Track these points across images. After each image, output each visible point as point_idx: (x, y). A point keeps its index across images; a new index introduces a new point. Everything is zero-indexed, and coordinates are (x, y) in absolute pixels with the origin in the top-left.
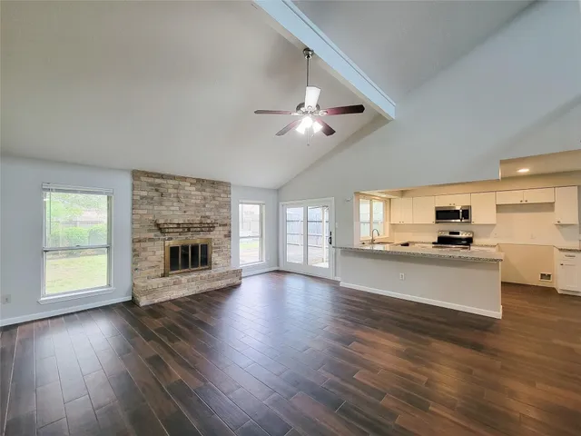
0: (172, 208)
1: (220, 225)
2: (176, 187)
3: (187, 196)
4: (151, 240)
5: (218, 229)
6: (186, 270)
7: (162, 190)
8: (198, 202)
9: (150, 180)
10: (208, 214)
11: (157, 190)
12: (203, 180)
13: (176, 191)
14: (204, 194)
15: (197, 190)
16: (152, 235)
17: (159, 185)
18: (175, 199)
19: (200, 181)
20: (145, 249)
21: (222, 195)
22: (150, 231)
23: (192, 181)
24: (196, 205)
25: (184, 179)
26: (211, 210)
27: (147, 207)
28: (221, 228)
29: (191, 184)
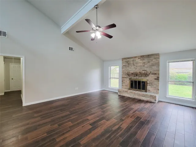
0: (131, 68)
1: (152, 74)
2: (133, 61)
3: (136, 63)
4: (126, 78)
5: (151, 75)
6: (136, 89)
7: (128, 62)
8: (141, 65)
9: (126, 60)
10: (145, 69)
11: (127, 63)
12: (143, 56)
13: (133, 62)
14: (144, 61)
15: (141, 60)
16: (126, 76)
17: (128, 61)
18: (132, 65)
19: (142, 57)
20: (124, 80)
21: (153, 60)
22: (126, 75)
23: (139, 57)
24: (140, 66)
25: (136, 57)
26: (147, 67)
27: (125, 68)
28: (153, 75)
29: (139, 58)
